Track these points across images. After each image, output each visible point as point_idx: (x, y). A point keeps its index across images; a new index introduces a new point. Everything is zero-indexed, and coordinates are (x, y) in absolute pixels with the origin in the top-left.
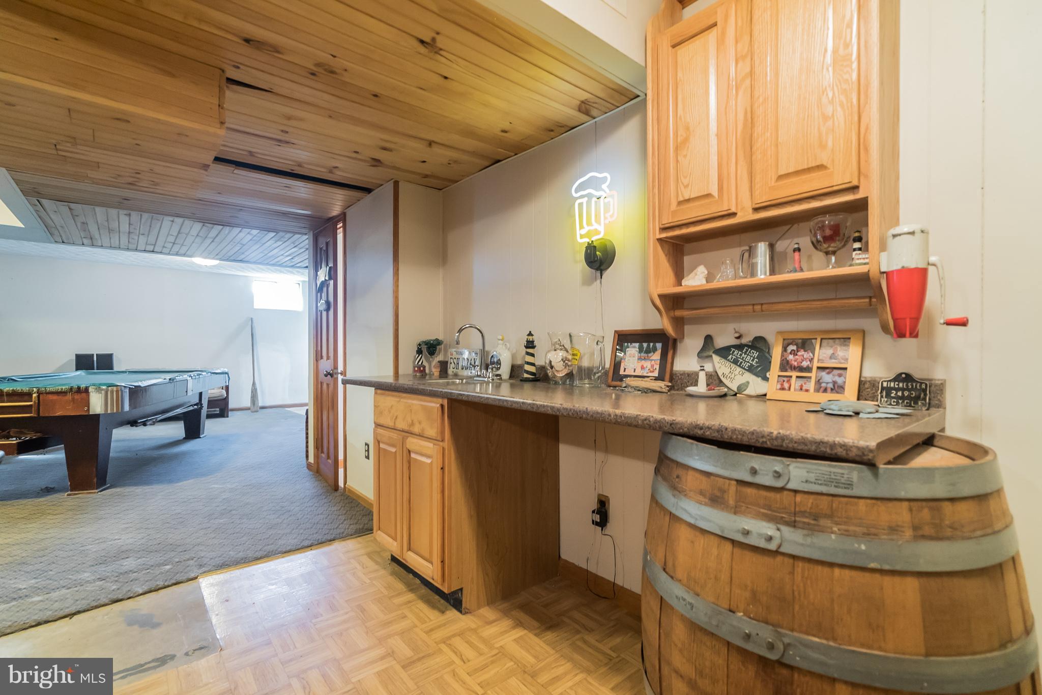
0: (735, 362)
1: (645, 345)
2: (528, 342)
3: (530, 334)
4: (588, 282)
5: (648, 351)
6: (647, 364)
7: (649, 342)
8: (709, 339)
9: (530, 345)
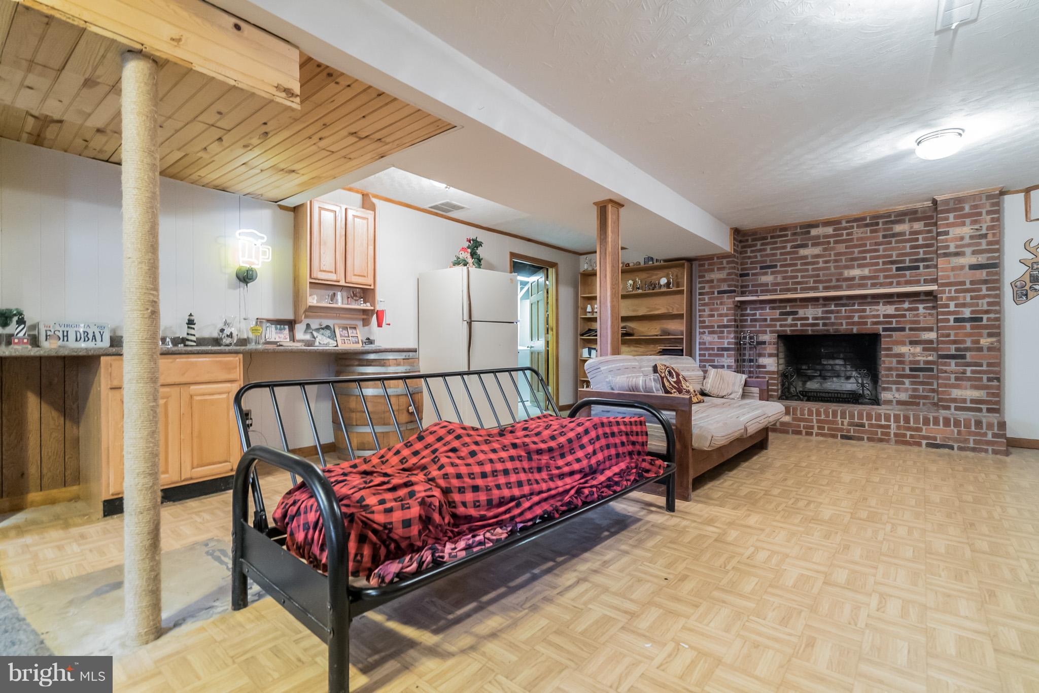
0: (323, 334)
1: (278, 326)
2: (189, 320)
3: (191, 315)
4: (232, 287)
5: (281, 329)
6: (282, 336)
7: (281, 325)
8: (308, 326)
9: (191, 322)
